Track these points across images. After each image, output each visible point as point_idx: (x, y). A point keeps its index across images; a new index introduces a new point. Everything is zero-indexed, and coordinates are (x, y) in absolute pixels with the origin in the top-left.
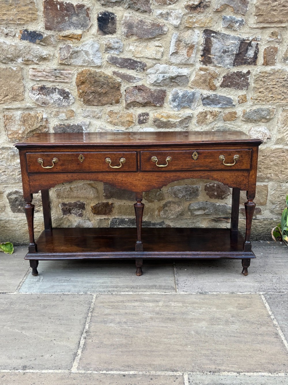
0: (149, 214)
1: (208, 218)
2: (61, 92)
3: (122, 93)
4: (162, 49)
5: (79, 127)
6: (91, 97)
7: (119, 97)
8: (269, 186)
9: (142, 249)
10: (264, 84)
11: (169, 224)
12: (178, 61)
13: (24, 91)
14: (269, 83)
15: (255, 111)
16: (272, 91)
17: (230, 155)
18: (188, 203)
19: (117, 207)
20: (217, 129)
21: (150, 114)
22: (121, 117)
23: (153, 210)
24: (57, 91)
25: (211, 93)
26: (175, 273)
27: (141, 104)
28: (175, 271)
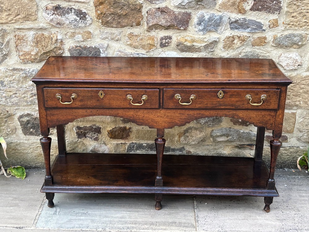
0: (169, 139)
1: (231, 145)
2: (78, 13)
3: (144, 15)
5: (97, 50)
6: (110, 18)
7: (141, 19)
8: (297, 114)
9: (162, 185)
10: (298, 8)
11: (189, 150)
13: (37, 10)
14: (303, 8)
15: (286, 37)
16: (306, 16)
17: (257, 94)
18: (210, 130)
19: (135, 132)
20: (244, 54)
21: (173, 38)
22: (142, 39)
23: (173, 136)
24: (73, 11)
25: (240, 16)
26: (195, 208)
27: (164, 27)
28: (195, 205)
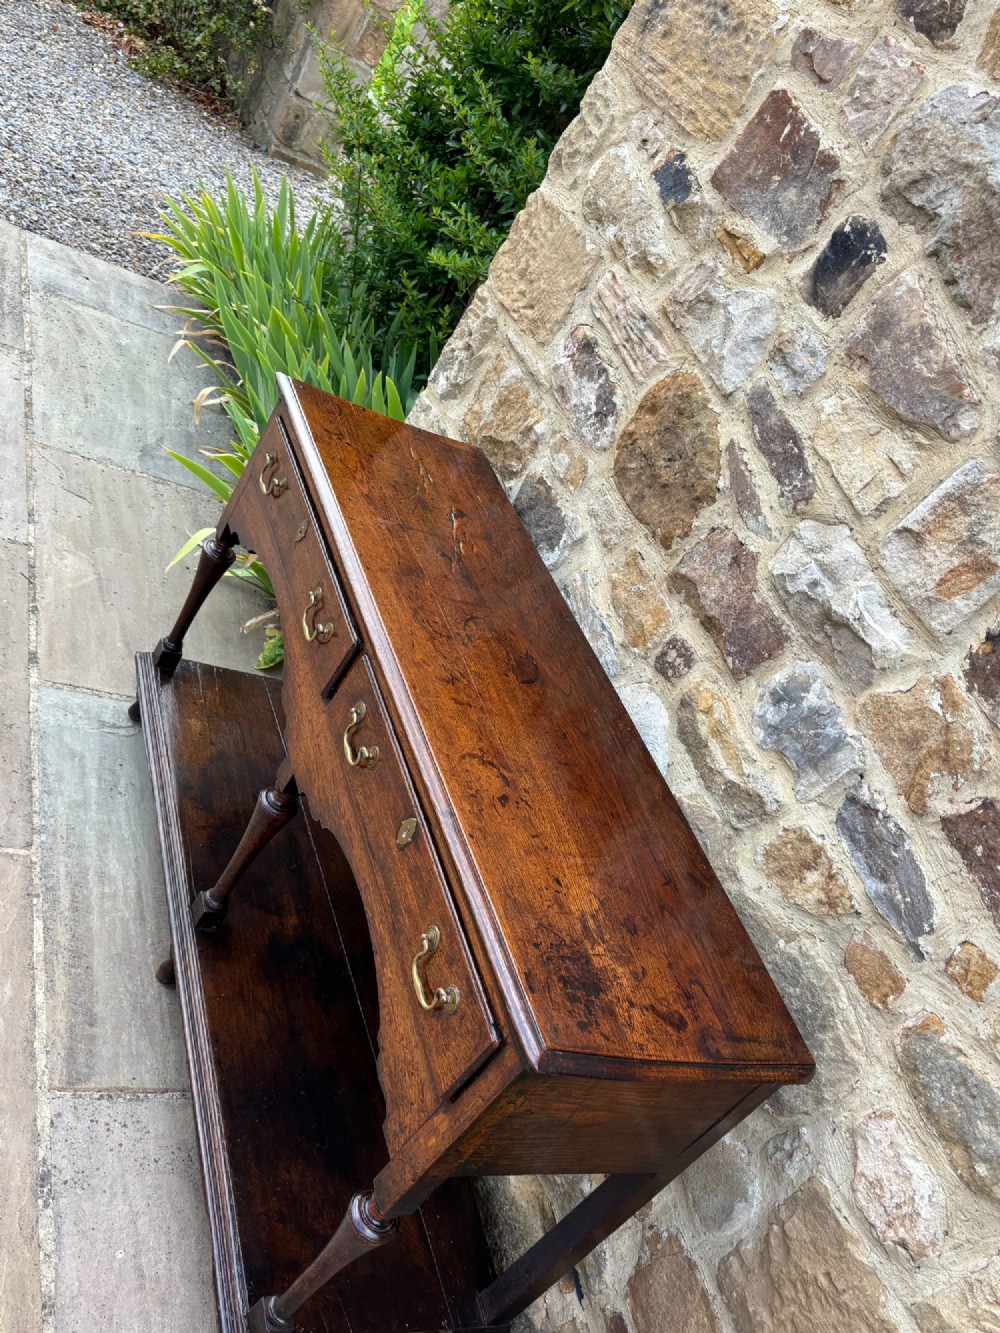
2: (605, 392)
3: (697, 528)
4: (896, 487)
5: (560, 528)
7: (678, 532)
12: (901, 579)
13: (562, 323)
17: (450, 962)
20: (795, 953)
21: (695, 668)
22: (641, 595)
24: (602, 380)
25: (895, 808)
27: (701, 610)
